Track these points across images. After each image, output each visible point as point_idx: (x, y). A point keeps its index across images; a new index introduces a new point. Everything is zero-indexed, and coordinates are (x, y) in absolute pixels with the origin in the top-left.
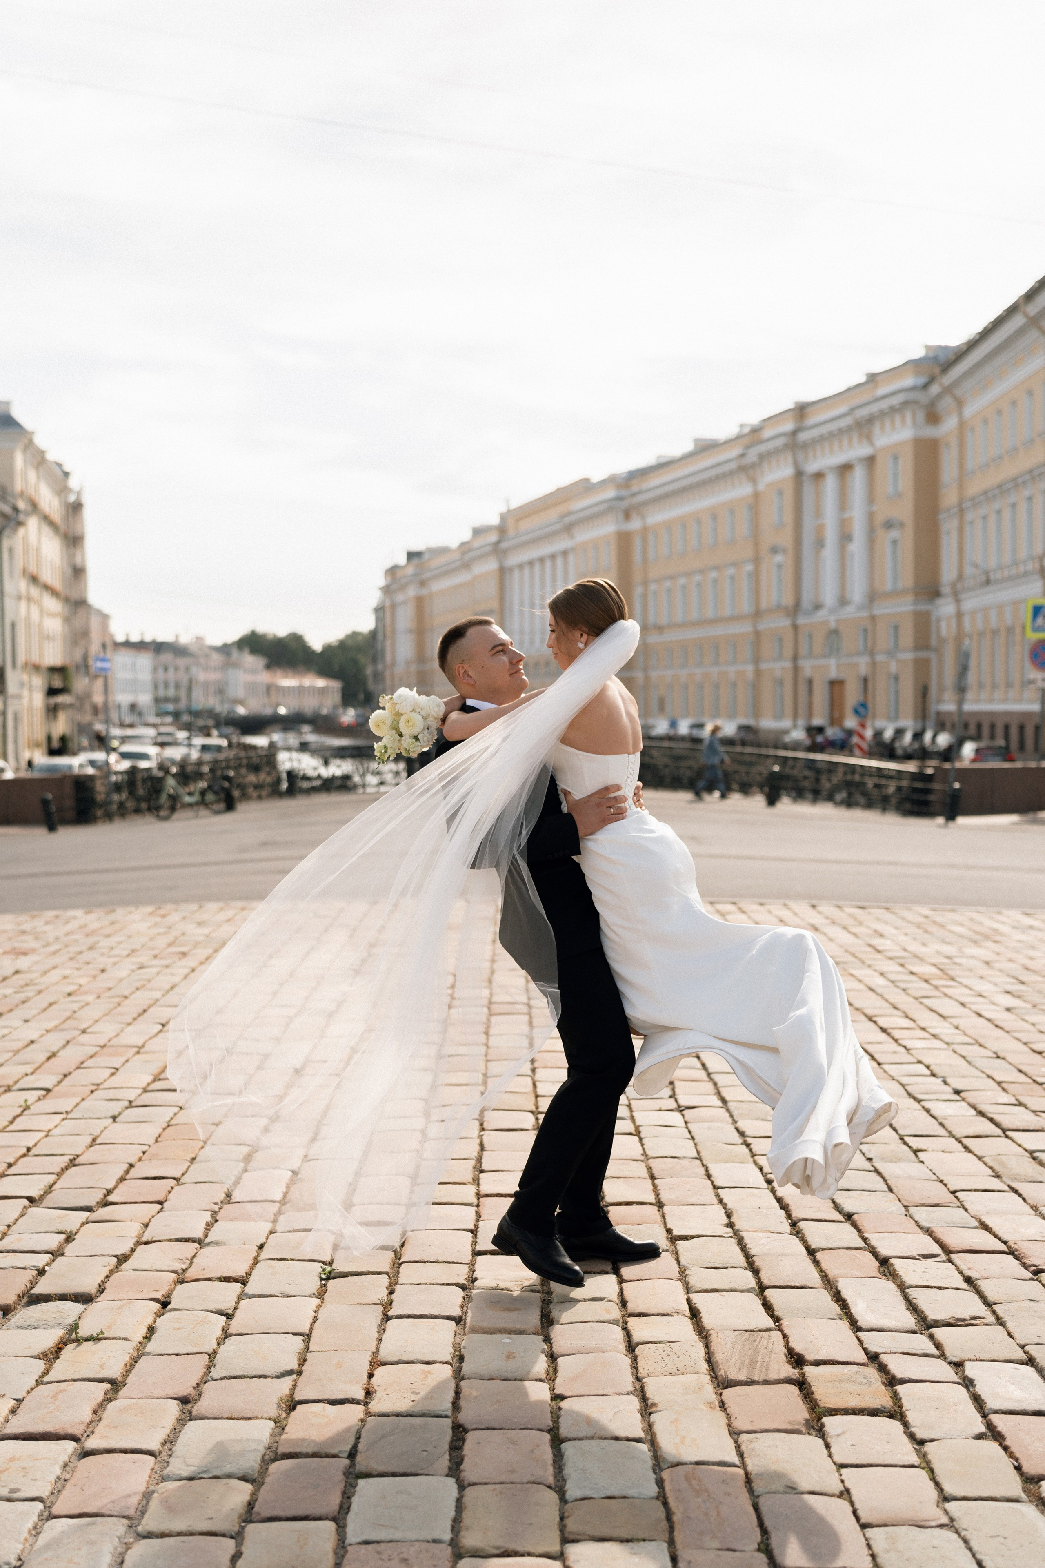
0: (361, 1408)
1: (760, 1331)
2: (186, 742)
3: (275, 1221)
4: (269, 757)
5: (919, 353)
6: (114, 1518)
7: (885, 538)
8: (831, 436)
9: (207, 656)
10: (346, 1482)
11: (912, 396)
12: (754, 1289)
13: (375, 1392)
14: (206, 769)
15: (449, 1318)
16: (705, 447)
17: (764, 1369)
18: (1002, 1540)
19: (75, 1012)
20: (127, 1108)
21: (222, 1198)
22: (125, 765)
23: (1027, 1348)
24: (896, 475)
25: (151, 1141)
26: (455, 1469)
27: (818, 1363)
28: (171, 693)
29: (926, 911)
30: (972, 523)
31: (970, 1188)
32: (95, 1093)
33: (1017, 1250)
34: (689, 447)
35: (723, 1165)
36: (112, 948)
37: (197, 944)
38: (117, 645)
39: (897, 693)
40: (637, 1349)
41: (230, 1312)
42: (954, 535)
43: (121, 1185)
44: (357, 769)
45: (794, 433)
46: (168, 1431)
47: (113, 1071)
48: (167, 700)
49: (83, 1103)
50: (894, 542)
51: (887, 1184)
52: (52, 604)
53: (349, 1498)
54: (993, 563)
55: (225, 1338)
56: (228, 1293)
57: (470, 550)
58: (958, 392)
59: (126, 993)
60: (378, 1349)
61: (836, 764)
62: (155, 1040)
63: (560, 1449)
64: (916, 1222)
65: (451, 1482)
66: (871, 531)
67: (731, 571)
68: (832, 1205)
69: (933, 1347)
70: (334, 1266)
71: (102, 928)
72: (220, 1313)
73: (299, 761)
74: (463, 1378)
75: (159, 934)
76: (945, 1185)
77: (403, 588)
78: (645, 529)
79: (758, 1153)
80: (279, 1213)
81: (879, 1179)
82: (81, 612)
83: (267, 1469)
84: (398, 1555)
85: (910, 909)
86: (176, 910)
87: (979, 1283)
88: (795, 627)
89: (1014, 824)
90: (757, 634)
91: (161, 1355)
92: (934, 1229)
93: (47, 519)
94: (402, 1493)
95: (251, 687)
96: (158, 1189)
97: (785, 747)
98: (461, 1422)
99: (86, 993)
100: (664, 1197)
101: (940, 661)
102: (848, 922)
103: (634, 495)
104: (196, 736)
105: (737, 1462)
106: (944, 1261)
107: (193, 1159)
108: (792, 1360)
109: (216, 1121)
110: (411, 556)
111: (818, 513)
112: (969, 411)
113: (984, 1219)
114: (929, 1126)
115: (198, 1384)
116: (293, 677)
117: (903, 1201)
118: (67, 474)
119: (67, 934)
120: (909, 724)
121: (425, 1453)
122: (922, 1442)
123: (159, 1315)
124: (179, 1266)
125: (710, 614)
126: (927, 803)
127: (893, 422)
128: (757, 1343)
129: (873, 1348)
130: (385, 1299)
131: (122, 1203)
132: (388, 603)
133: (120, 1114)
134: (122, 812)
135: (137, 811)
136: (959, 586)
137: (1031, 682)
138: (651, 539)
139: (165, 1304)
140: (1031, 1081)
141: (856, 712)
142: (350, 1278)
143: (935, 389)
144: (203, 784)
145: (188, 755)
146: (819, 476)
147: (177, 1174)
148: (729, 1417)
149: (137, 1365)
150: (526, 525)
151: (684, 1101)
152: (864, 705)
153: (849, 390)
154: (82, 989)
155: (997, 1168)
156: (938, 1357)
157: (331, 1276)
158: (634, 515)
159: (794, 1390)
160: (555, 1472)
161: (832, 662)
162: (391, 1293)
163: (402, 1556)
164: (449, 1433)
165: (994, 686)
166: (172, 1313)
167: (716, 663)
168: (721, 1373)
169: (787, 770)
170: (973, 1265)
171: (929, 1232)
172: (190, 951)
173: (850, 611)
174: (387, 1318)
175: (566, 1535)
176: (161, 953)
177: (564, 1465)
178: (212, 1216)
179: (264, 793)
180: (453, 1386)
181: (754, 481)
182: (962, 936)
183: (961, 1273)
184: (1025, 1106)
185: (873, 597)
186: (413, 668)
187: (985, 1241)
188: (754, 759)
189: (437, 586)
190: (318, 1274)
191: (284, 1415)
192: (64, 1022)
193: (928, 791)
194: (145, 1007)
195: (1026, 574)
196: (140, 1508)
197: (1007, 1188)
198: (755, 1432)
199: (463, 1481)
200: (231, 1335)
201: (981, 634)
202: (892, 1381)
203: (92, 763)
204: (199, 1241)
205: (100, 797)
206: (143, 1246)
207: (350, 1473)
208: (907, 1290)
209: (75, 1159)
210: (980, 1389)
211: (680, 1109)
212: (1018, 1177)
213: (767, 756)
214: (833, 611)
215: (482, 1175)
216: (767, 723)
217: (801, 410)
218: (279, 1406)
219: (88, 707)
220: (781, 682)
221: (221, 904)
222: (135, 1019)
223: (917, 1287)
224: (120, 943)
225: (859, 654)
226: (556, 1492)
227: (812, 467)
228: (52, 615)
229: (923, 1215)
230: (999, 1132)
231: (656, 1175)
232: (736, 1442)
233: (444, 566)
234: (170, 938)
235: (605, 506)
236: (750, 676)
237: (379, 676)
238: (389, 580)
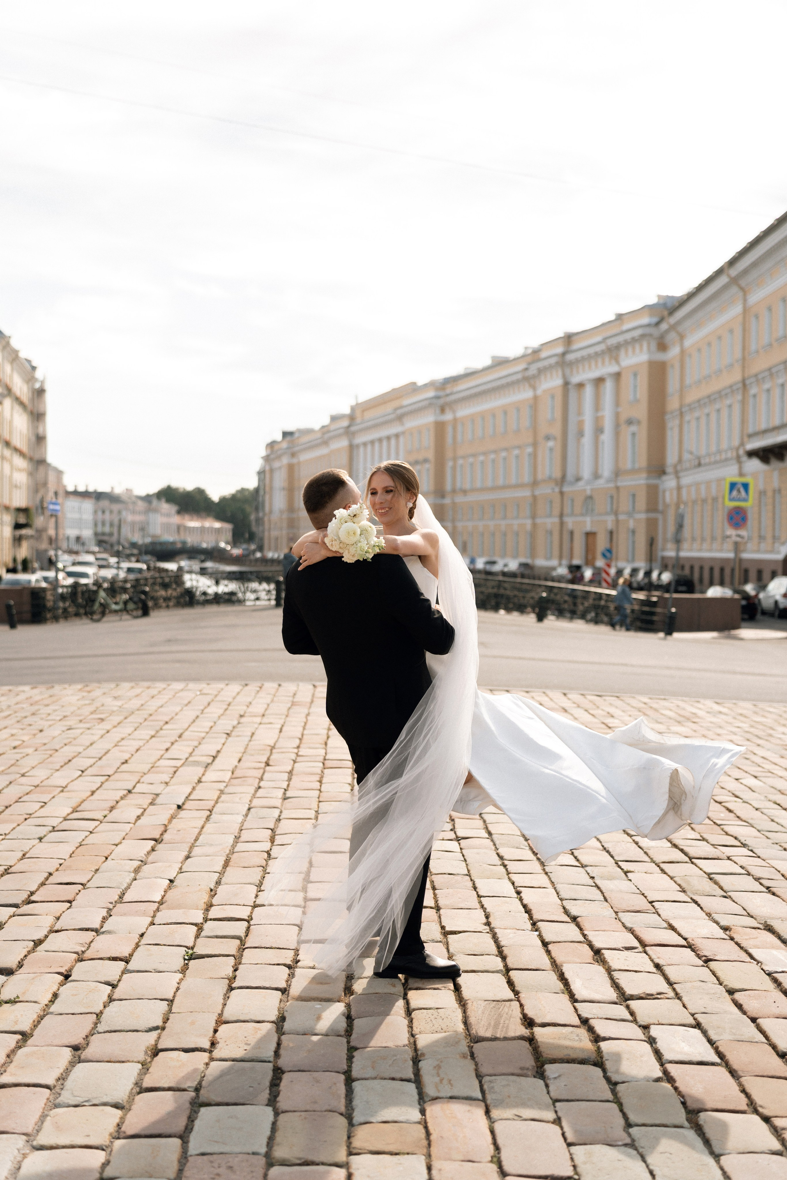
0: (206, 1055)
1: (504, 1001)
2: (116, 565)
3: (154, 916)
4: (177, 578)
5: (653, 300)
6: (16, 1135)
7: (627, 431)
8: (589, 357)
9: (134, 503)
10: (191, 1110)
11: (648, 330)
12: (501, 970)
13: (218, 1043)
14: (128, 585)
15: (277, 989)
16: (499, 363)
17: (504, 1029)
18: (669, 1155)
19: (17, 761)
20: (51, 832)
21: (116, 899)
22: (70, 581)
23: (696, 1016)
24: (635, 387)
25: (67, 857)
26: (272, 1101)
27: (544, 1025)
28: (107, 529)
29: (646, 700)
30: (689, 422)
31: (662, 899)
32: (27, 821)
33: (694, 945)
34: (488, 362)
35: (486, 880)
36: (49, 714)
37: (112, 713)
38: (68, 494)
39: (634, 542)
40: (413, 1014)
41: (115, 983)
42: (676, 430)
43: (41, 889)
44: (240, 588)
45: (564, 354)
46: (61, 1071)
47: (43, 804)
48: (103, 534)
49: (18, 827)
50: (634, 434)
51: (604, 896)
52: (20, 462)
53: (193, 1121)
54: (703, 452)
55: (110, 1002)
56: (115, 969)
57: (329, 432)
58: (680, 329)
59: (57, 748)
60: (222, 1011)
61: (588, 592)
62: (76, 782)
63: (351, 1086)
64: (623, 923)
65: (269, 1110)
66: (617, 426)
67: (516, 452)
68: (563, 910)
69: (628, 1014)
70: (195, 950)
71: (42, 699)
72: (108, 983)
73: (198, 581)
74: (284, 1034)
75: (85, 705)
76: (646, 897)
77: (279, 457)
78: (455, 420)
79: (512, 872)
80: (158, 910)
81: (598, 892)
82: (42, 469)
83: (133, 1099)
84: (226, 1163)
85: (634, 698)
86: (99, 688)
87: (665, 968)
88: (562, 493)
89: (714, 638)
90: (535, 498)
91: (61, 1014)
92: (635, 929)
93: (18, 400)
94: (232, 1118)
95: (166, 527)
96: (68, 892)
97: (553, 580)
98: (279, 1066)
99: (27, 747)
100: (441, 903)
101: (665, 521)
102: (589, 706)
103: (447, 395)
104: (123, 561)
105: (480, 1097)
106: (640, 952)
107: (97, 870)
108: (526, 1023)
109: (116, 842)
110: (285, 434)
111: (580, 413)
112: (688, 342)
113: (671, 922)
114: (637, 854)
115: (87, 1036)
116: (197, 521)
117: (614, 909)
118: (34, 368)
119: (17, 703)
120: (642, 565)
121: (251, 1089)
122: (616, 1084)
123: (62, 984)
124: (79, 949)
125: (501, 482)
126: (652, 622)
127: (634, 348)
128: (500, 1010)
129: (585, 1015)
130: (231, 974)
131: (41, 902)
132: (267, 468)
133: (45, 836)
134: (66, 615)
135: (77, 615)
136: (679, 468)
137: (728, 537)
138: (459, 428)
139: (67, 977)
140: (712, 823)
141: (604, 555)
142: (206, 959)
143: (664, 326)
144: (125, 597)
145: (117, 575)
146: (581, 386)
147: (84, 881)
148: (476, 1064)
149: (43, 1022)
150: (369, 415)
151: (460, 834)
152: (610, 551)
153: (603, 325)
154: (25, 744)
155: (684, 885)
156: (632, 1022)
157: (192, 957)
158: (447, 410)
159: (526, 1044)
160: (346, 1103)
161: (588, 519)
162: (236, 970)
163: (229, 1164)
164: (270, 1074)
165: (703, 540)
166: (72, 983)
167: (505, 517)
168: (473, 1032)
169: (552, 596)
170: (661, 955)
171: (631, 931)
172: (107, 717)
173: (601, 483)
174: (231, 989)
175: (352, 1150)
176: (85, 719)
177: (353, 1098)
178: (108, 912)
179: (171, 604)
180: (275, 1039)
181: (534, 388)
182: (670, 718)
183: (652, 961)
184: (707, 841)
185: (617, 473)
186: (285, 516)
187: (672, 938)
188: (528, 587)
189: (303, 457)
190: (182, 956)
191: (149, 1060)
192: (9, 768)
193: (653, 614)
194: (70, 758)
195: (726, 460)
196: (36, 1128)
197: (689, 900)
198: (495, 1075)
199: (278, 1109)
200: (114, 1000)
201: (694, 502)
202: (597, 1039)
203: (46, 579)
204: (96, 931)
205: (50, 604)
206: (54, 934)
207: (195, 1103)
208: (612, 973)
209: (8, 869)
210: (660, 1045)
211: (458, 839)
212: (698, 892)
213: (540, 586)
214: (588, 482)
215: (310, 885)
216: (540, 562)
217: (569, 338)
218: (146, 1053)
219: (45, 537)
220: (551, 533)
221: (132, 684)
222: (62, 767)
223: (620, 970)
224: (55, 711)
225: (607, 514)
226: (346, 1118)
227: (575, 379)
228: (20, 470)
229: (628, 919)
230: (687, 859)
231: (437, 887)
232: (480, 1082)
233: (308, 443)
234: (92, 708)
235: (426, 402)
236: (529, 527)
237: (259, 521)
238: (269, 452)
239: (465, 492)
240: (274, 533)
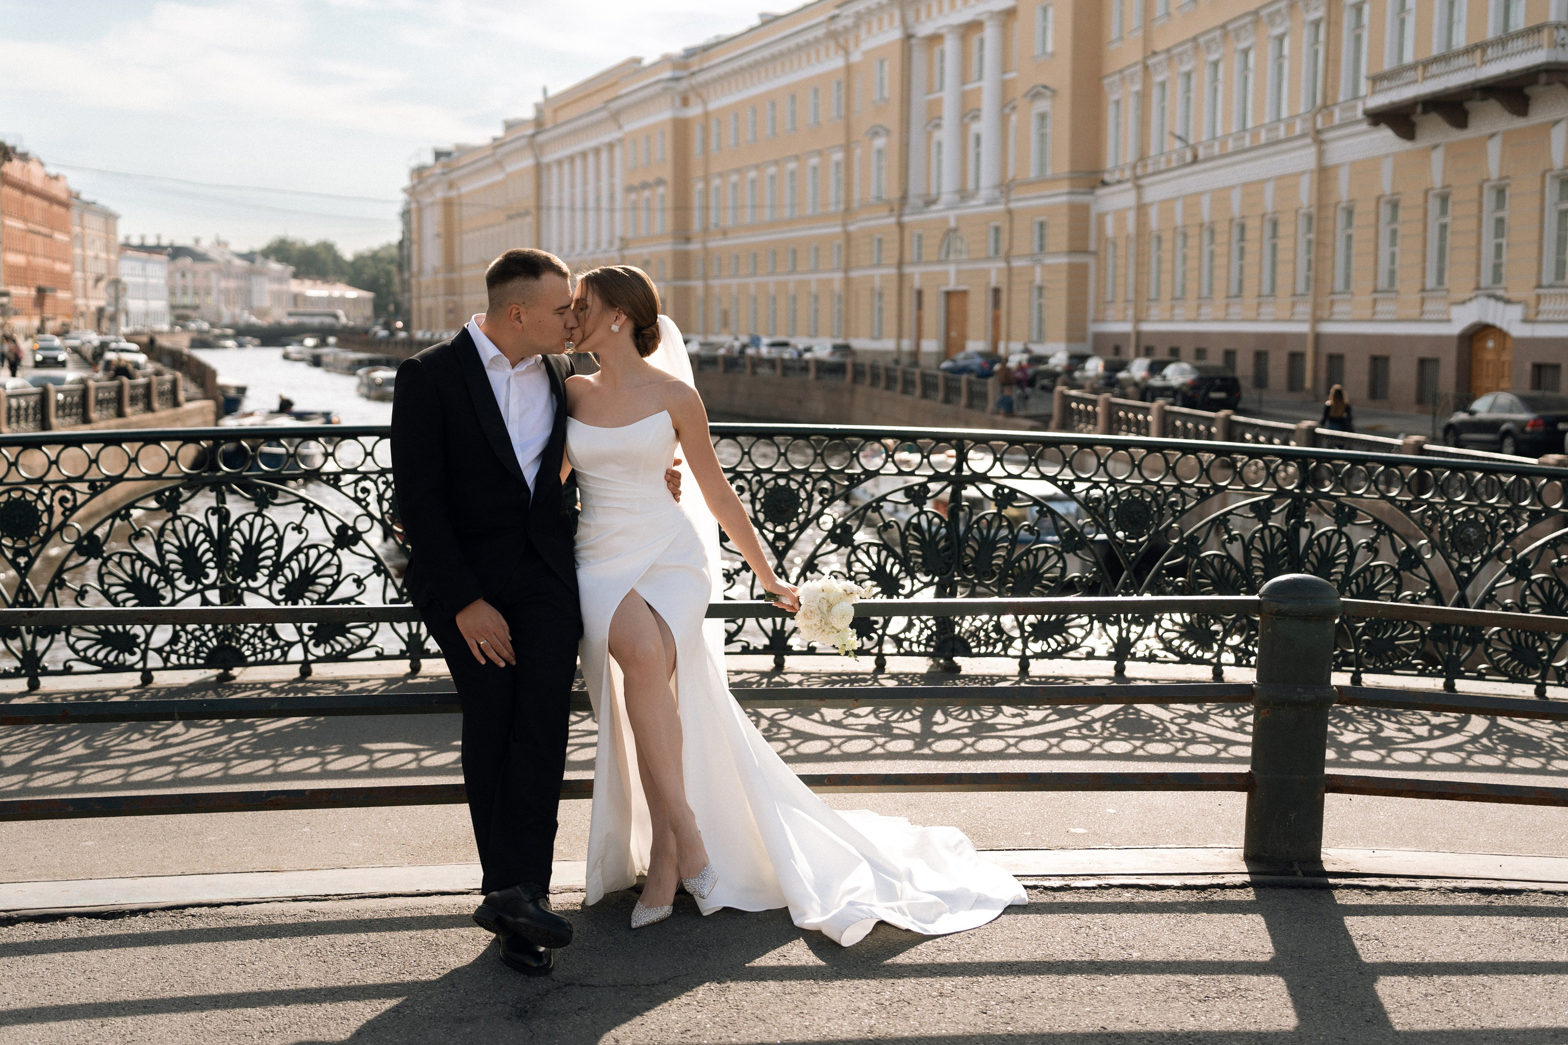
7: (1027, 111)
9: (229, 262)
24: (1044, 29)
28: (189, 299)
30: (1162, 84)
38: (128, 248)
39: (1041, 306)
42: (1131, 105)
48: (184, 307)
50: (1043, 117)
57: (503, 146)
66: (1006, 105)
67: (813, 161)
77: (430, 189)
78: (706, 115)
88: (901, 226)
90: (848, 236)
95: (277, 296)
101: (1102, 268)
103: (692, 75)
110: (439, 155)
116: (322, 288)
125: (785, 212)
132: (414, 206)
136: (1138, 170)
138: (713, 126)
146: (935, 39)
150: (563, 116)
158: (693, 100)
161: (952, 269)
167: (793, 271)
173: (976, 206)
181: (846, 51)
185: (1005, 187)
186: (440, 277)
189: (466, 188)
201: (1179, 232)
214: (950, 206)
216: (863, 343)
220: (880, 294)
225: (987, 258)
227: (924, 29)
233: (472, 165)
235: (658, 88)
236: (837, 286)
237: (406, 285)
238: (415, 181)
239: (725, 233)
240: (426, 303)
